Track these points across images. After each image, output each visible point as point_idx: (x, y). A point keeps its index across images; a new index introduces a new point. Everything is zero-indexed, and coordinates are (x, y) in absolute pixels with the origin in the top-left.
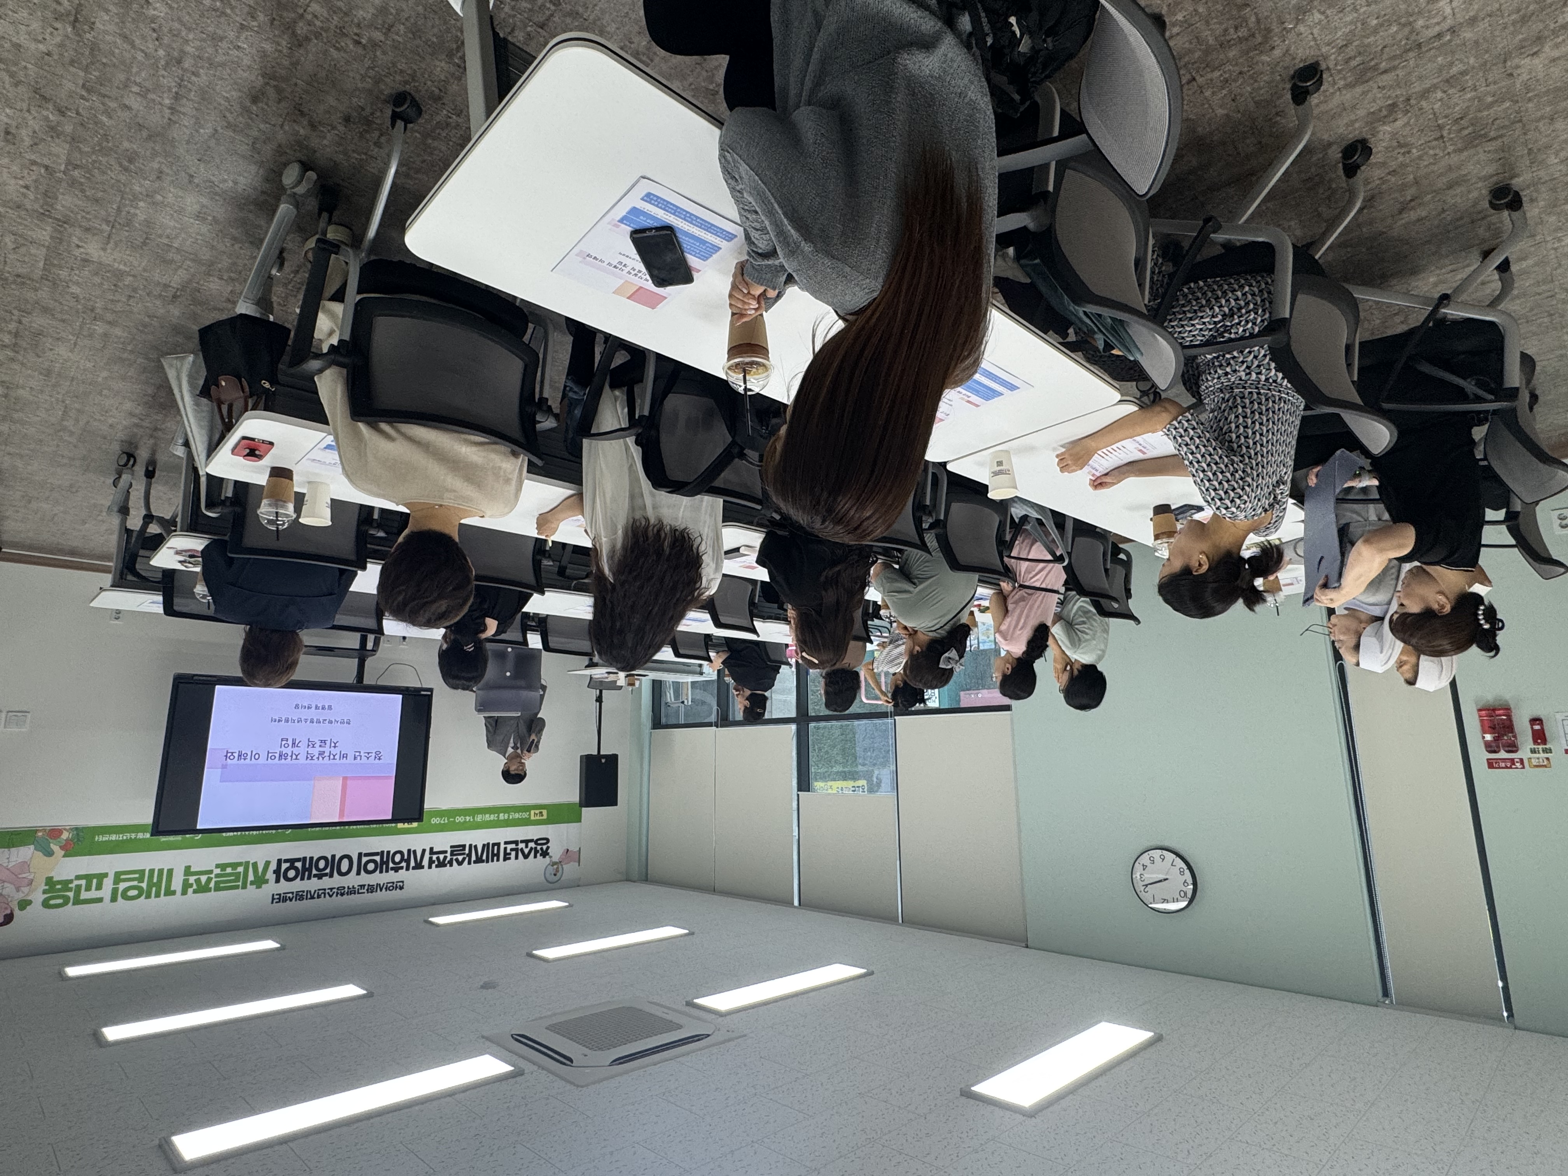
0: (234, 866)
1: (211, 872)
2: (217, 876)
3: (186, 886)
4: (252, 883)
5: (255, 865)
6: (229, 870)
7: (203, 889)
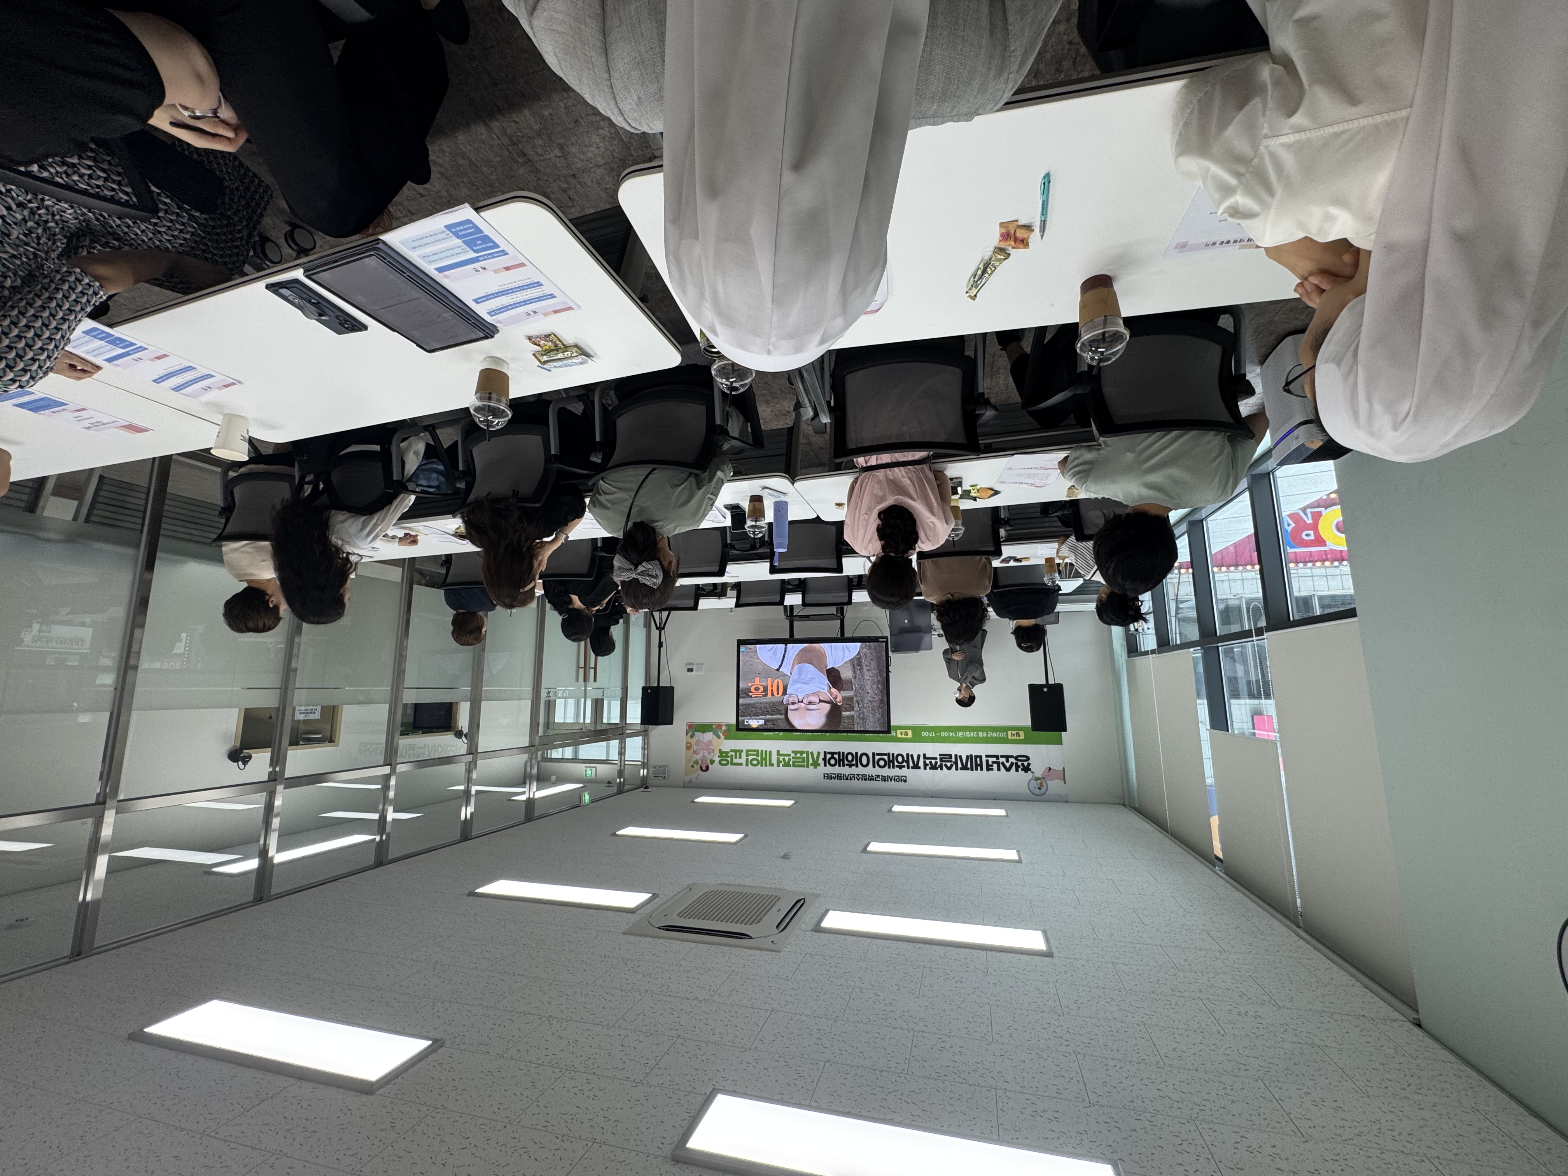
0: (801, 753)
1: (789, 755)
2: (793, 758)
3: (779, 762)
4: (812, 765)
5: (812, 753)
6: (799, 755)
7: (787, 765)
